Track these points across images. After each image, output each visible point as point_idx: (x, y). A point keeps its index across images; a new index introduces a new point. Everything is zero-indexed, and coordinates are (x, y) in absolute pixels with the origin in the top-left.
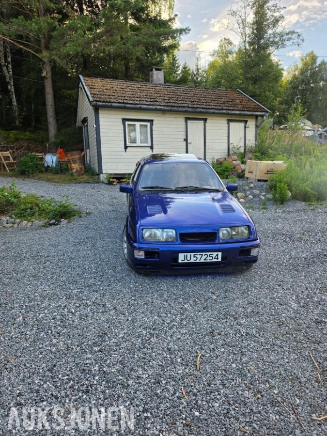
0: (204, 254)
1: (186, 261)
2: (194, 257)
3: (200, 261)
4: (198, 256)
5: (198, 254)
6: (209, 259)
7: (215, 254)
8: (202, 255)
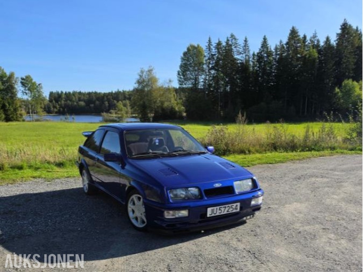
1: (213, 215)
4: (223, 209)
6: (231, 210)
8: (225, 207)
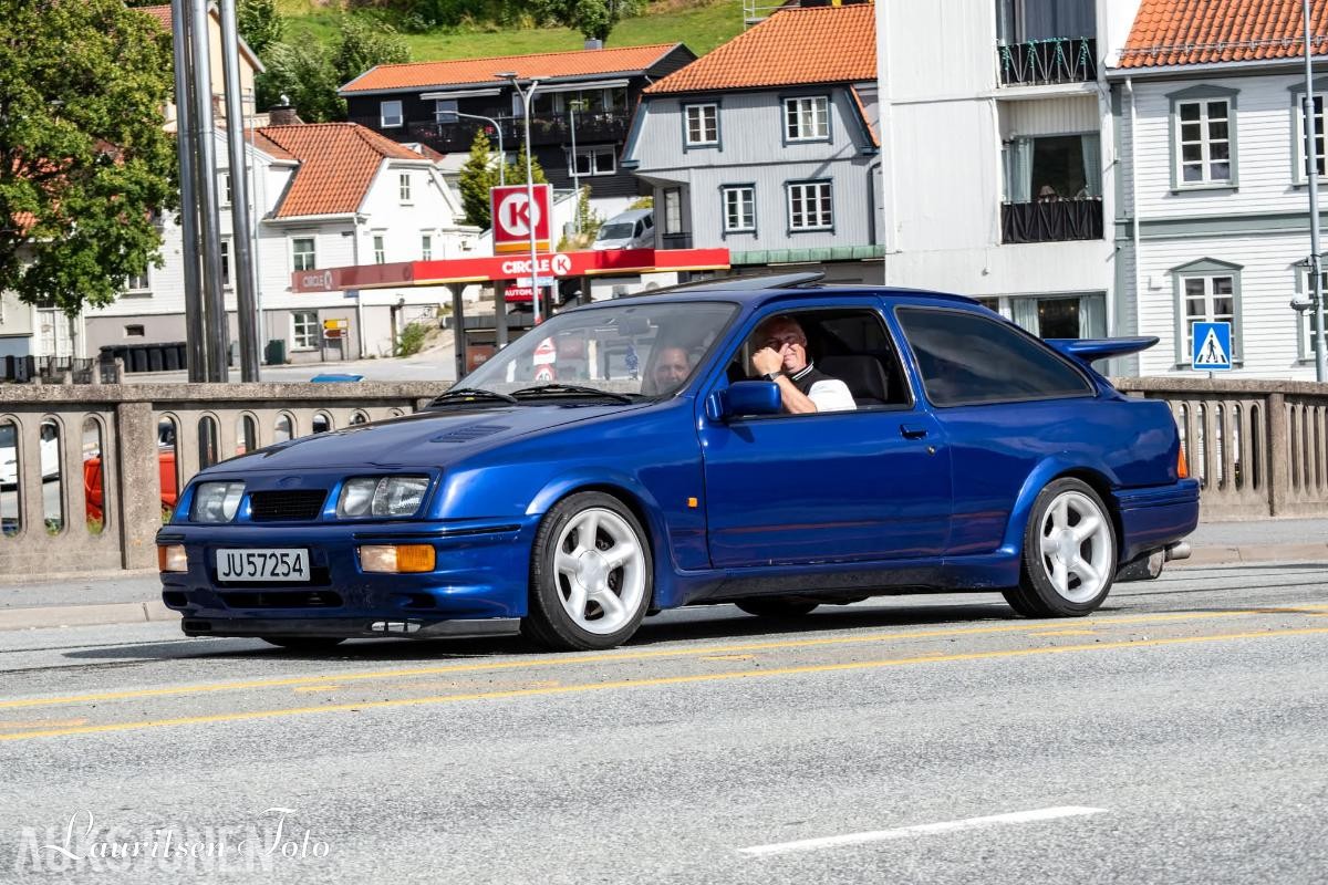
0: (268, 552)
1: (233, 577)
2: (250, 563)
3: (264, 579)
4: (259, 561)
5: (256, 551)
7: (293, 553)
8: (265, 556)
